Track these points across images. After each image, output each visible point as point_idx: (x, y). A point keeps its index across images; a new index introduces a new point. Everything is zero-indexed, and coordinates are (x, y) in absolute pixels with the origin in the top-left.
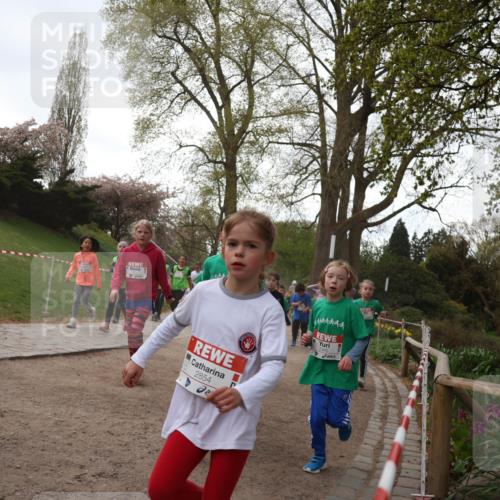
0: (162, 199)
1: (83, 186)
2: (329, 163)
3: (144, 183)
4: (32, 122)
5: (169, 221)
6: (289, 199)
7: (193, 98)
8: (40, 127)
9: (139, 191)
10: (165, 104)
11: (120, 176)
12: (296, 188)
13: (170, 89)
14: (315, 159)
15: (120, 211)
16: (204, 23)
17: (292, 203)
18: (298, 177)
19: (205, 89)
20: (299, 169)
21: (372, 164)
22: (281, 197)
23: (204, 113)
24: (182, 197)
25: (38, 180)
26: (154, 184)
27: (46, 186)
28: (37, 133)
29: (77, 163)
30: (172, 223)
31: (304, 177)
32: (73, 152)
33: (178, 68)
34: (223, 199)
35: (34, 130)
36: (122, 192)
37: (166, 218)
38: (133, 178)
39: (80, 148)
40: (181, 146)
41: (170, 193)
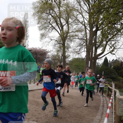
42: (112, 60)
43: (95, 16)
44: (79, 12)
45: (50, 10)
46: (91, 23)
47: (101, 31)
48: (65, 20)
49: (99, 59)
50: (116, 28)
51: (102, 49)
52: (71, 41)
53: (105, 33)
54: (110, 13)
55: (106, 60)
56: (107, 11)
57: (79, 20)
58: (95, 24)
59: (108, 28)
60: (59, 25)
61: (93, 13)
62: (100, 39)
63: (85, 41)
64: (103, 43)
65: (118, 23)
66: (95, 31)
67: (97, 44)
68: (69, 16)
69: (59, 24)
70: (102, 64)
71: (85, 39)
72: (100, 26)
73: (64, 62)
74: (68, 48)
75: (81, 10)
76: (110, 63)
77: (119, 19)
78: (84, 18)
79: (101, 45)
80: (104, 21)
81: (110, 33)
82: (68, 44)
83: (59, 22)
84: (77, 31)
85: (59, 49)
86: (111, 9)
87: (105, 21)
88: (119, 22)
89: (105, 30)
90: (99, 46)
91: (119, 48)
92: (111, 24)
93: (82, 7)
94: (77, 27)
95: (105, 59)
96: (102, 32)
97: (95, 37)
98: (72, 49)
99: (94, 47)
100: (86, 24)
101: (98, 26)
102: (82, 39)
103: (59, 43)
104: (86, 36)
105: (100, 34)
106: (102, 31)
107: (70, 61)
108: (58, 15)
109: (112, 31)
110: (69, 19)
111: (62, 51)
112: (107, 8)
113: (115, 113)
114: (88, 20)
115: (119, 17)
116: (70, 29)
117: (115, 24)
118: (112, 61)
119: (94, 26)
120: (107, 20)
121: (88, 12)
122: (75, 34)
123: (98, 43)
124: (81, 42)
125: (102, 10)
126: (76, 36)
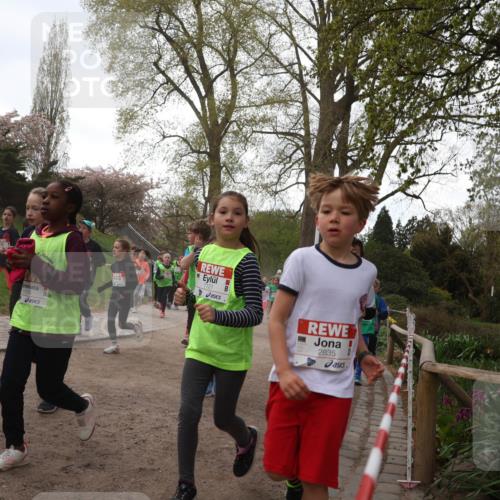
0: (146, 190)
1: (66, 178)
2: (313, 151)
3: (128, 174)
4: (15, 114)
5: (153, 212)
6: (274, 188)
7: (177, 88)
8: (23, 119)
9: (122, 183)
10: (148, 94)
11: (105, 168)
12: (280, 177)
13: (153, 80)
14: (298, 148)
15: (104, 203)
16: (186, 13)
17: (276, 193)
18: (282, 166)
19: (188, 79)
20: (283, 158)
21: (356, 152)
22: (265, 187)
23: (188, 104)
24: (166, 187)
25: (21, 172)
26: (138, 175)
27: (29, 178)
28: (19, 125)
29: (60, 154)
30: (156, 214)
31: (288, 166)
32: (56, 143)
33: (160, 58)
34: (207, 189)
35: (16, 122)
36: (106, 183)
37: (151, 209)
38: (117, 169)
39: (63, 140)
40: (164, 137)
41: (154, 184)
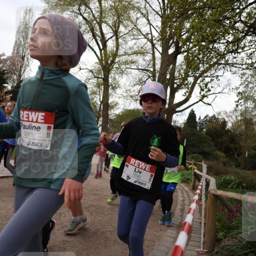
42: (205, 117)
43: (175, 24)
44: (142, 14)
45: (80, 6)
46: (165, 37)
47: (184, 55)
48: (111, 27)
49: (177, 114)
50: (215, 51)
51: (185, 93)
52: (122, 73)
53: (193, 60)
54: (205, 19)
55: (192, 115)
56: (200, 13)
57: (141, 30)
58: (173, 40)
59: (199, 50)
60: (97, 38)
61: (170, 18)
62: (182, 71)
63: (151, 75)
64: (187, 80)
65: (220, 41)
66: (172, 54)
67: (175, 81)
68: (119, 21)
69: (99, 36)
70: (184, 124)
71: (152, 69)
72: (184, 44)
73: (106, 116)
74: (114, 88)
75: (145, 7)
76: (200, 123)
77: (224, 33)
78: (152, 27)
79: (184, 84)
80: (192, 34)
81: (204, 61)
82: (115, 79)
83: (98, 33)
84: (136, 53)
85: (95, 89)
86: (208, 11)
87: (194, 35)
88: (223, 38)
89: (192, 54)
90: (179, 87)
91: (219, 93)
92: (205, 42)
93: (148, 3)
94: (135, 44)
95: (190, 114)
96: (186, 58)
97: (171, 66)
98: (124, 90)
99: (169, 87)
100: (155, 39)
101: (180, 45)
102: (145, 70)
103: (95, 77)
104: (154, 65)
105: (182, 62)
106: (188, 55)
107: (118, 116)
108: (96, 16)
109: (208, 57)
110: (119, 27)
111: (102, 94)
112: (201, 8)
113: (205, 224)
114: (159, 31)
115: (223, 27)
116: (120, 48)
117: (215, 42)
118: (204, 119)
119: (172, 44)
120: (198, 33)
121: (160, 13)
122: (131, 59)
123: (177, 79)
124: (142, 75)
125: (190, 12)
126: (132, 62)
